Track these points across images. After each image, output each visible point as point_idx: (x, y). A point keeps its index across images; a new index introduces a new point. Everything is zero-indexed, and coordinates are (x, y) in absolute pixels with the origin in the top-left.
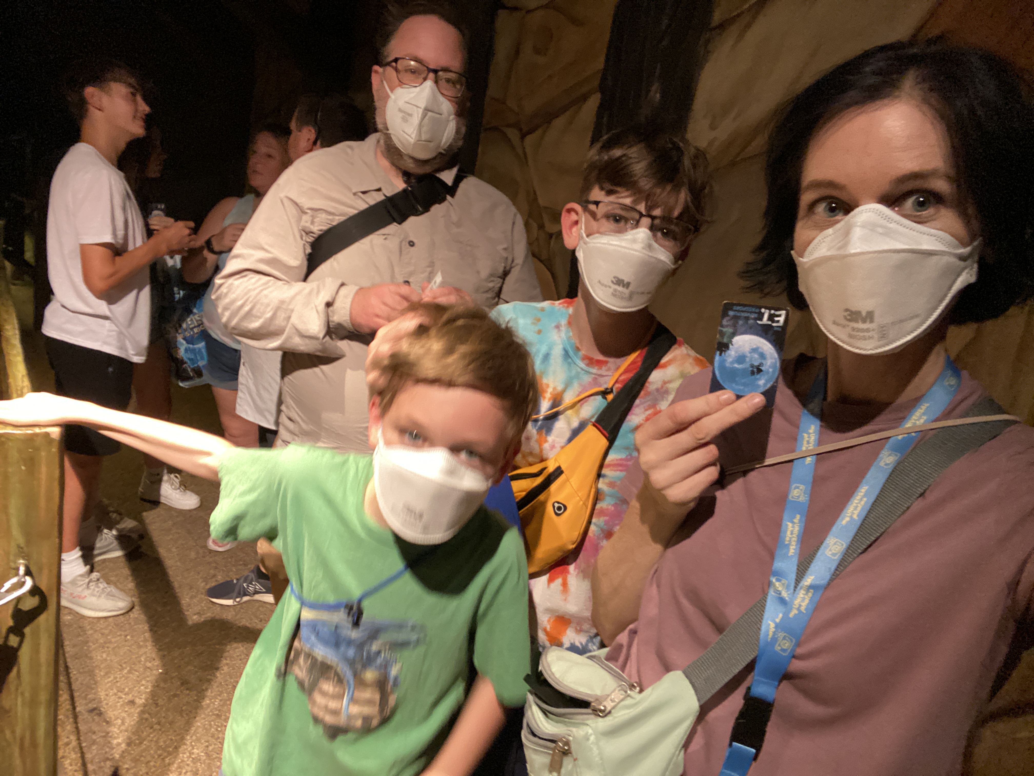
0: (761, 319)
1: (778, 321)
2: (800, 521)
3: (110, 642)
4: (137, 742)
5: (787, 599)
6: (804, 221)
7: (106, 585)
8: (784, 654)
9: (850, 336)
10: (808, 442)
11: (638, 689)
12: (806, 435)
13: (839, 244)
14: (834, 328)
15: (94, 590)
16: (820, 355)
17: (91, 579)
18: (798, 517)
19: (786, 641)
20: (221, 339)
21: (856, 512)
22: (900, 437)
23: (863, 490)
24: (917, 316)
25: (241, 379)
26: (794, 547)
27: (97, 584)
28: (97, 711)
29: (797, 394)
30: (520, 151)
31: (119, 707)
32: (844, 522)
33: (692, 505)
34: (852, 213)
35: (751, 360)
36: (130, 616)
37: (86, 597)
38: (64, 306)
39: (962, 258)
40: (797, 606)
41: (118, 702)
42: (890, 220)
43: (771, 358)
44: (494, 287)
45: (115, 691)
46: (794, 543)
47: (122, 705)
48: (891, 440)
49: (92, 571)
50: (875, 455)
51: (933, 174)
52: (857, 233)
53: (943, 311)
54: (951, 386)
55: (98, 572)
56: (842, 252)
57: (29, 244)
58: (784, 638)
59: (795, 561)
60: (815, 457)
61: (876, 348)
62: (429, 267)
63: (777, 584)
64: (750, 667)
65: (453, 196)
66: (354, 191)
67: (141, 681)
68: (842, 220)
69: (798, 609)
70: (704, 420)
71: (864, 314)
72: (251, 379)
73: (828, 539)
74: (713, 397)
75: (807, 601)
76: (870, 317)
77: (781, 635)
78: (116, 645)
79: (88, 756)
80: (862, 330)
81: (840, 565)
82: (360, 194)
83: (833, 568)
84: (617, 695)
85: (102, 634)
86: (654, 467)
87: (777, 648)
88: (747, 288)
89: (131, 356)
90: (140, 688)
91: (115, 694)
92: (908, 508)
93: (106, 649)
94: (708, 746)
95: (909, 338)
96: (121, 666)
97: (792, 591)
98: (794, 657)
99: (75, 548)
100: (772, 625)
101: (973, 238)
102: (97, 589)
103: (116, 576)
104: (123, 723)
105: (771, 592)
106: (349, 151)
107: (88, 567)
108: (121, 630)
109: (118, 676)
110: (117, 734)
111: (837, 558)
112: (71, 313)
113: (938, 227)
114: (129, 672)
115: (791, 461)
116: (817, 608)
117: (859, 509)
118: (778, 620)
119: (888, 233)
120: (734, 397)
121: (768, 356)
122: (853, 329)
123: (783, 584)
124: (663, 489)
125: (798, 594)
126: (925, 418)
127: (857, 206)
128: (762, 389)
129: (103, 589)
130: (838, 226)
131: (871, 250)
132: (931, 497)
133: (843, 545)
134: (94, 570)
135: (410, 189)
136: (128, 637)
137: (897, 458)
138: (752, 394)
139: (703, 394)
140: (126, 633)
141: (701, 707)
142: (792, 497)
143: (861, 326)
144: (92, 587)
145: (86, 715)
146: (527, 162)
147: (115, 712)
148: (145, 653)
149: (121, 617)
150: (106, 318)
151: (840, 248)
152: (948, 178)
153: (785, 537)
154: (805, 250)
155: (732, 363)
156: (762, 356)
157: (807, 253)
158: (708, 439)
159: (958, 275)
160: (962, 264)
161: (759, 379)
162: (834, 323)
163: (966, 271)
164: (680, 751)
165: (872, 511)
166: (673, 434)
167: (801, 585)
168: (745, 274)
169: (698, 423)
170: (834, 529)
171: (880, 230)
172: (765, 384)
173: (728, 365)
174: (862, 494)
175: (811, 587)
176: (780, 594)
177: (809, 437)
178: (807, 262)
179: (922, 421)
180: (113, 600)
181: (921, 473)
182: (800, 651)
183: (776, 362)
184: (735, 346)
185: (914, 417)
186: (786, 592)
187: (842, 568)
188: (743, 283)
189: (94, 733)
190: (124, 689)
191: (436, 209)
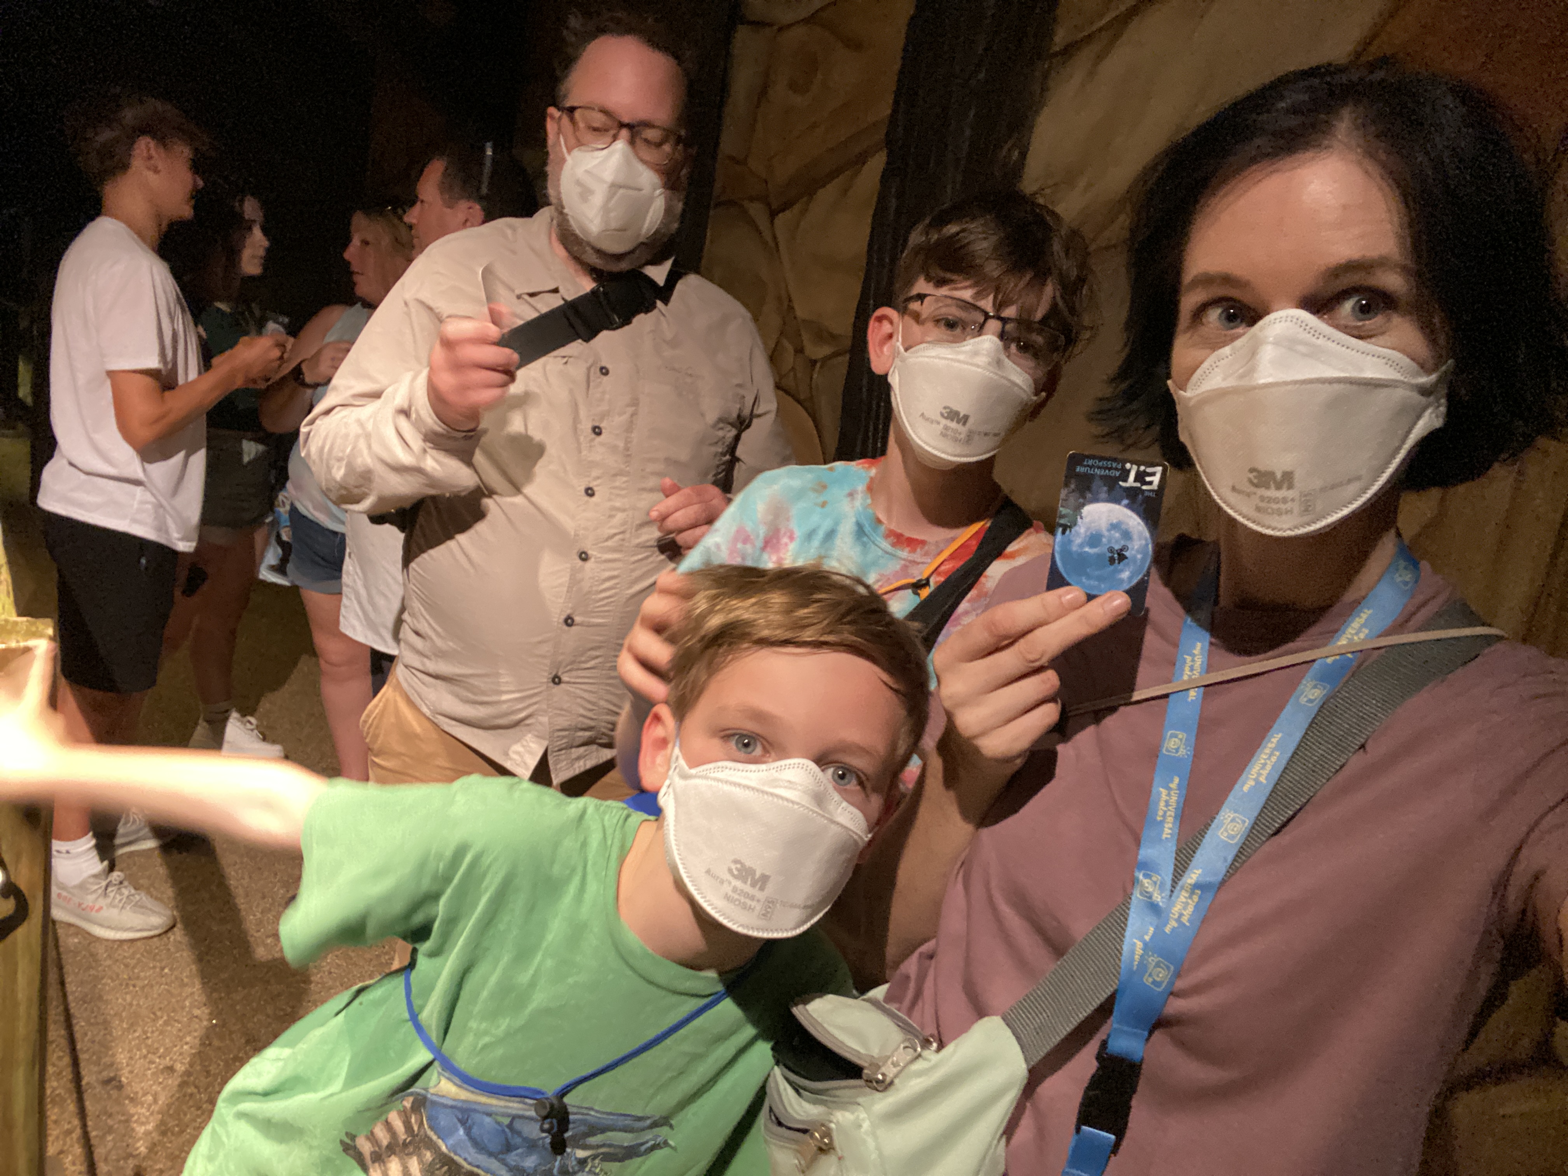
0: (1126, 480)
1: (1151, 483)
2: (1179, 786)
3: (138, 978)
4: (177, 1129)
5: (1161, 904)
6: (1188, 335)
7: (133, 891)
8: (1158, 990)
9: (1258, 509)
10: (1192, 669)
11: (935, 1045)
12: (1189, 658)
13: (1240, 371)
14: (1232, 498)
15: (114, 898)
16: (1210, 537)
17: (111, 881)
18: (1176, 780)
19: (1160, 969)
20: (312, 515)
21: (1265, 773)
22: (1329, 660)
23: (1274, 740)
24: (1359, 478)
25: (345, 578)
26: (1170, 825)
27: (119, 889)
28: (113, 1082)
29: (1178, 596)
30: (767, 235)
31: (149, 1076)
32: (1246, 788)
33: (1019, 762)
34: (1261, 323)
35: (1109, 541)
36: (169, 938)
37: (101, 908)
38: (71, 464)
39: (1424, 391)
40: (1176, 917)
41: (149, 1069)
42: (1317, 334)
43: (1140, 539)
44: (724, 438)
45: (144, 1051)
46: (1170, 819)
47: (153, 1074)
48: (1316, 665)
49: (111, 868)
50: (1294, 685)
51: (1381, 263)
52: (1268, 353)
53: (1397, 470)
54: (1406, 583)
55: (121, 870)
56: (1244, 382)
57: (24, 373)
58: (1158, 965)
59: (1172, 847)
60: (1202, 689)
61: (1296, 527)
62: (628, 405)
63: (1146, 882)
64: (1105, 1010)
65: (666, 301)
66: (518, 292)
67: (184, 1036)
68: (1243, 334)
69: (1178, 920)
70: (1038, 633)
71: (1279, 475)
72: (359, 578)
73: (1222, 813)
74: (1052, 597)
75: (1190, 909)
76: (1288, 479)
77: (1152, 960)
78: (146, 982)
79: (99, 1152)
80: (1276, 501)
81: (1241, 851)
82: (527, 297)
83: (1230, 858)
84: (903, 1056)
85: (126, 966)
86: (963, 703)
87: (1148, 981)
88: (1103, 437)
89: (174, 541)
90: (182, 1047)
91: (145, 1057)
92: (1342, 767)
93: (131, 988)
94: (1041, 1132)
95: (1345, 512)
96: (154, 1014)
97: (1168, 893)
98: (1172, 993)
99: (86, 834)
100: (1139, 945)
101: (1439, 361)
102: (118, 897)
103: (149, 877)
104: (155, 1101)
105: (1137, 895)
106: (509, 232)
107: (106, 863)
108: (154, 960)
109: (150, 1029)
110: (147, 1118)
111: (1237, 841)
112: (83, 477)
113: (1389, 344)
114: (166, 1023)
115: (1166, 696)
116: (1205, 919)
117: (1269, 767)
118: (1147, 938)
119: (1314, 354)
120: (1084, 598)
121: (1135, 537)
122: (1262, 499)
123: (1155, 883)
124: (975, 737)
125: (1178, 897)
126: (1366, 631)
127: (1267, 313)
128: (1127, 586)
129: (128, 897)
130: (1238, 343)
131: (1289, 378)
132: (1377, 750)
133: (1244, 822)
134: (117, 868)
135: (601, 289)
136: (166, 971)
137: (1325, 692)
138: (1108, 595)
139: (1035, 593)
140: (163, 964)
141: (1031, 1071)
142: (1168, 750)
143: (1272, 493)
144: (112, 895)
145: (99, 1089)
146: (778, 251)
147: (143, 1084)
148: (192, 994)
149: (155, 939)
150: (137, 483)
151: (1242, 377)
152: (1404, 269)
153: (1157, 810)
154: (1188, 379)
155: (1081, 545)
156: (1127, 535)
157: (1190, 385)
158: (1044, 661)
159: (1419, 417)
160: (1423, 400)
161: (1122, 571)
162: (1234, 489)
163: (1429, 411)
164: (999, 1141)
165: (1288, 772)
166: (990, 654)
167: (1180, 883)
168: (1100, 414)
169: (1030, 637)
170: (1231, 798)
171: (1301, 348)
172: (1130, 578)
173: (1074, 548)
174: (1273, 745)
175: (1196, 886)
176: (1150, 897)
177: (1193, 661)
178: (1190, 399)
179: (1362, 636)
180: (143, 914)
181: (1361, 714)
182: (1180, 984)
183: (1147, 545)
184: (1087, 520)
185: (1350, 631)
186: (1160, 894)
187: (1243, 858)
188: (1097, 429)
189: (110, 1116)
190: (157, 1049)
191: (640, 320)
